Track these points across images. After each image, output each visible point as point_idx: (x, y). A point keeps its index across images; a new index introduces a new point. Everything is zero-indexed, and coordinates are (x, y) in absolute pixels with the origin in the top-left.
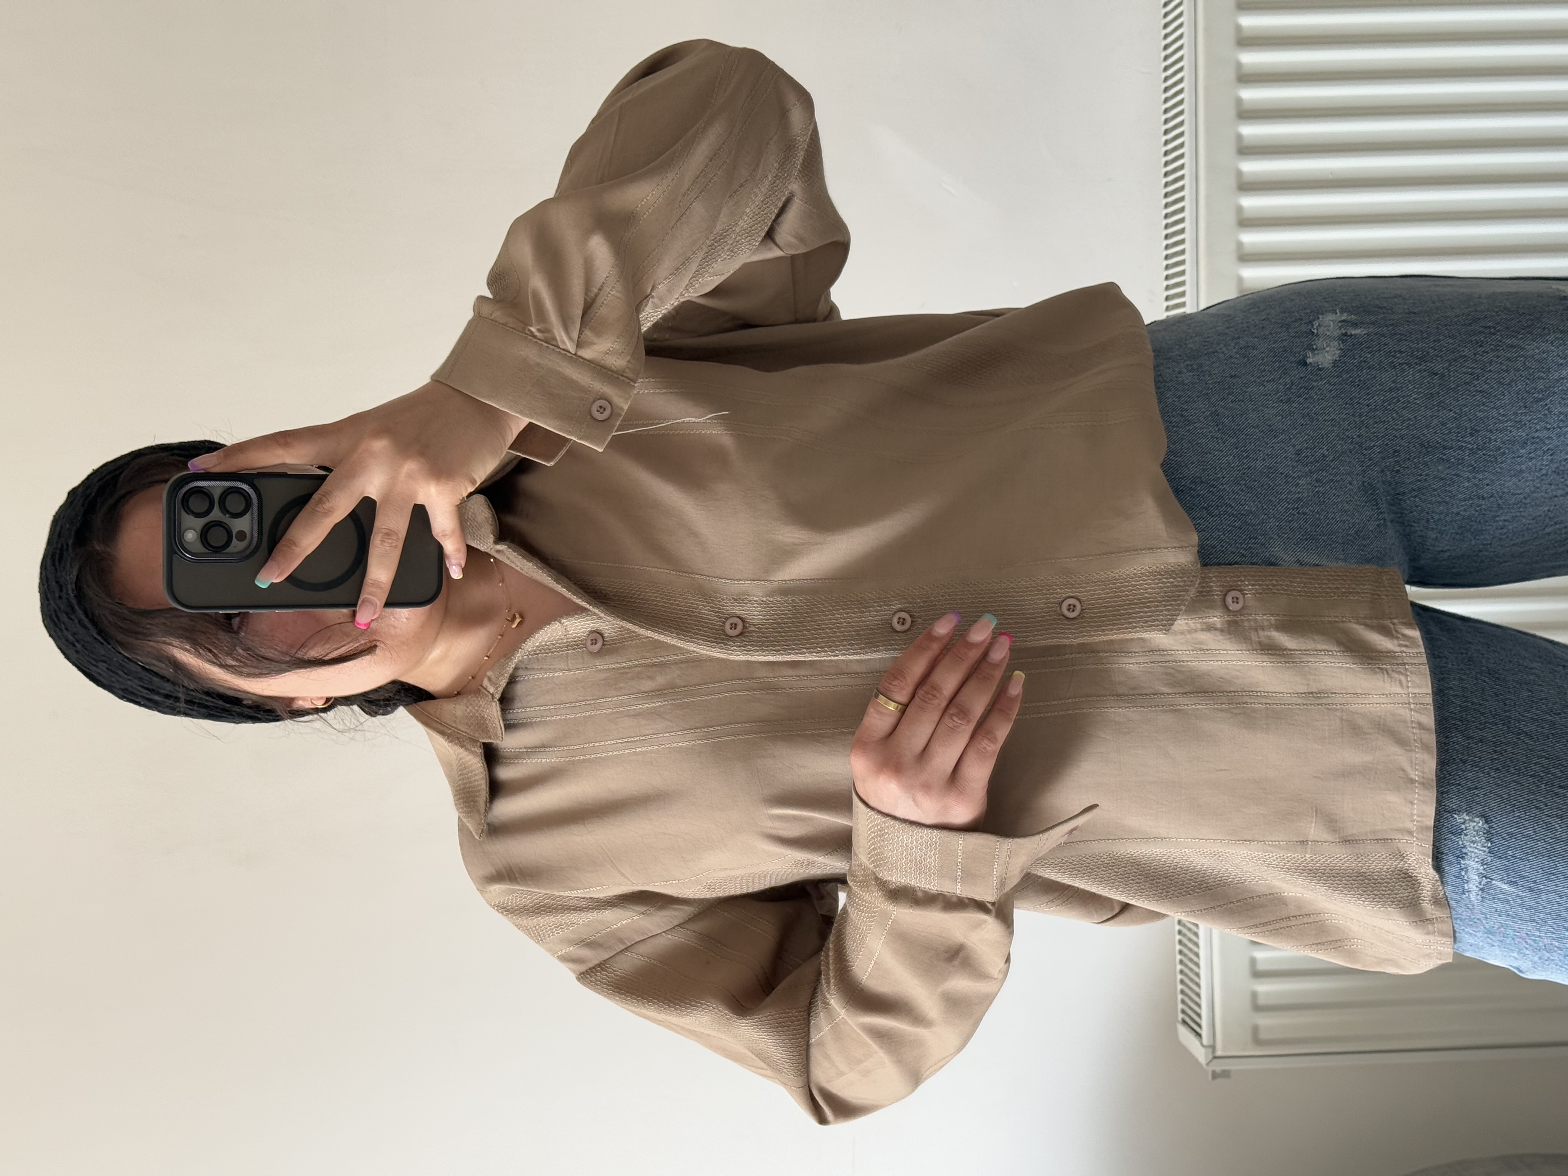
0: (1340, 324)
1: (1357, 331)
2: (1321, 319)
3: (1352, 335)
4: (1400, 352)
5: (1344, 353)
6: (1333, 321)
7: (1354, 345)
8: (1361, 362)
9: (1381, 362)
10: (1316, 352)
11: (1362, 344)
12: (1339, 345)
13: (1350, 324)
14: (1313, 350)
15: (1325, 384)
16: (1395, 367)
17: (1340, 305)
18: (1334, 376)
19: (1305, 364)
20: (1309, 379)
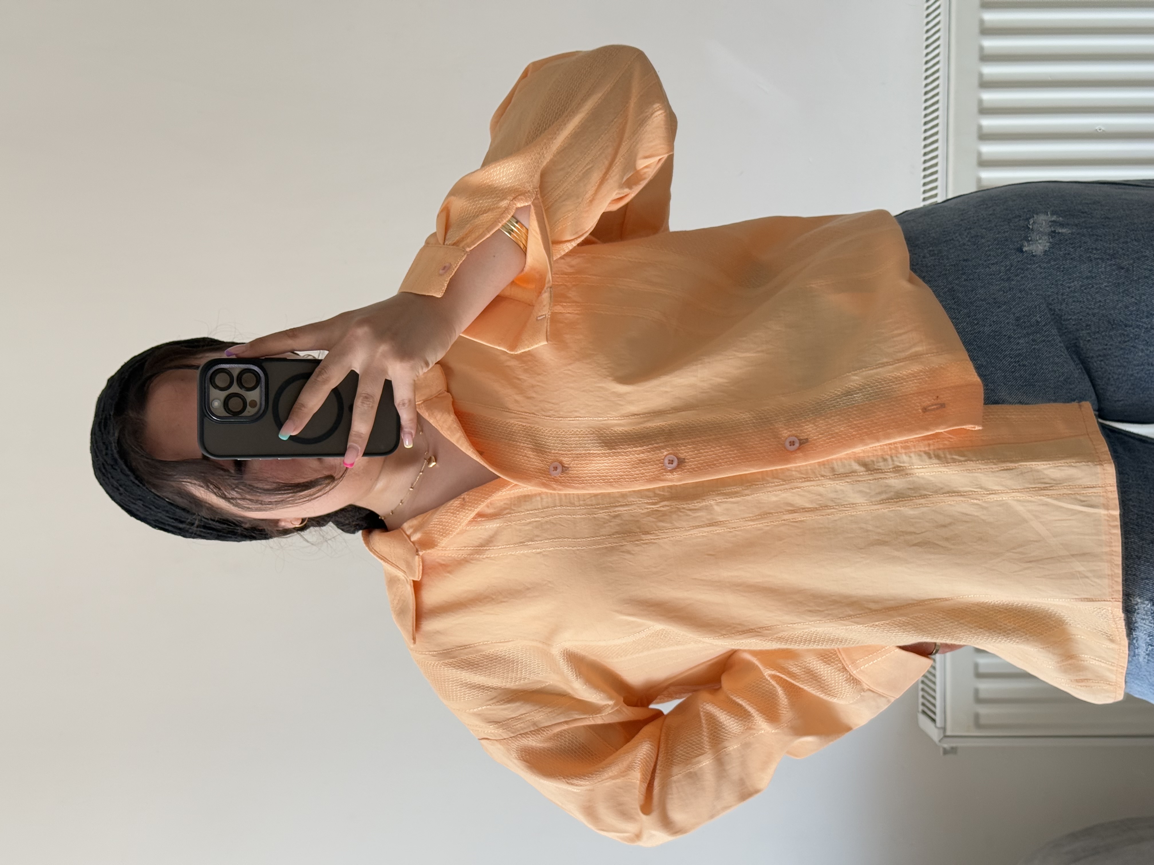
7: (1060, 240)
8: (1065, 254)
9: (1081, 255)
10: (1031, 242)
11: (1067, 240)
12: (1049, 239)
13: (1058, 224)
14: (1028, 241)
15: (1037, 267)
16: (1091, 260)
17: (1051, 209)
18: (1044, 263)
19: (1022, 251)
20: (1025, 263)
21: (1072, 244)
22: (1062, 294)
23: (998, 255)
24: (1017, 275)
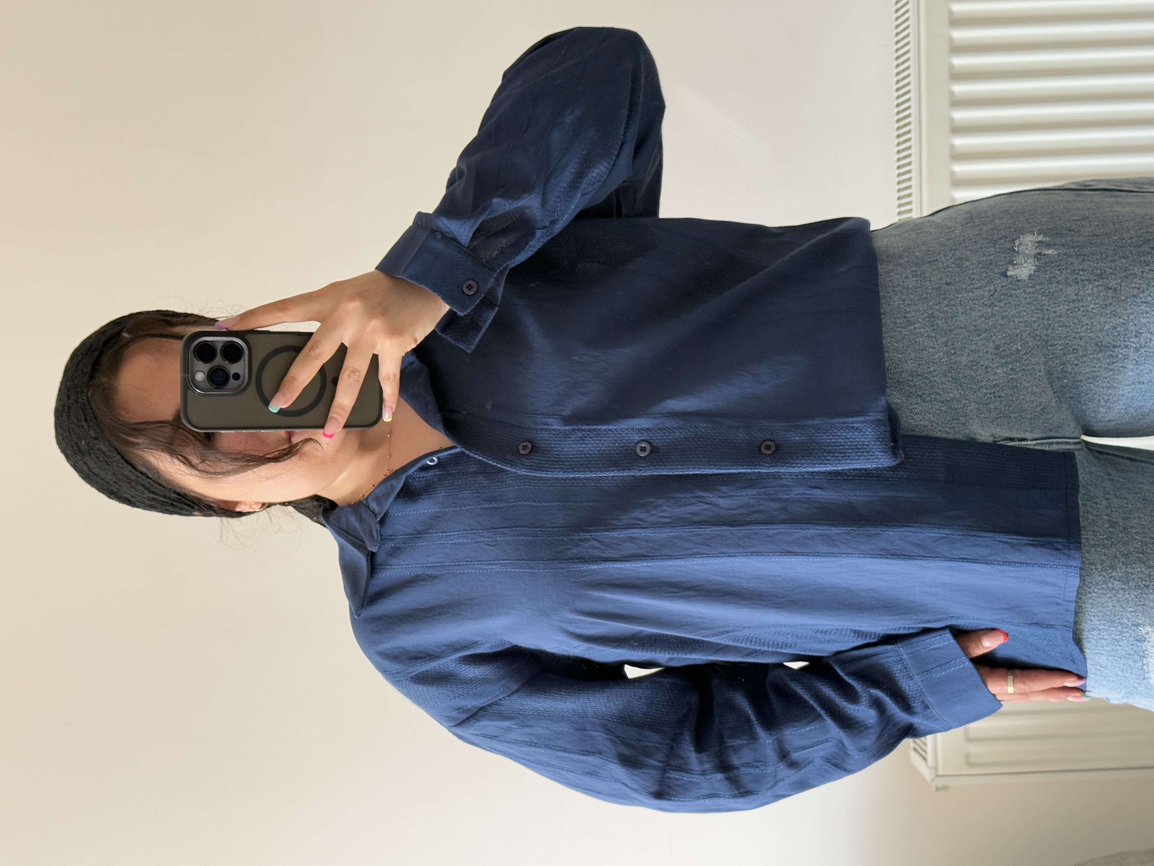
0: (1036, 245)
1: (1050, 252)
2: (1021, 239)
3: (1045, 255)
4: (1083, 270)
5: (1038, 269)
6: (1031, 241)
7: (1046, 263)
8: (1051, 277)
9: (1067, 278)
10: (1016, 266)
11: (1053, 263)
12: (1035, 261)
13: (1044, 245)
14: (1013, 265)
15: (1021, 293)
16: (1077, 283)
17: (1038, 227)
18: (1029, 287)
19: (1006, 276)
20: (1009, 288)
21: (1058, 266)
22: (1048, 319)
23: (982, 279)
24: (1000, 301)
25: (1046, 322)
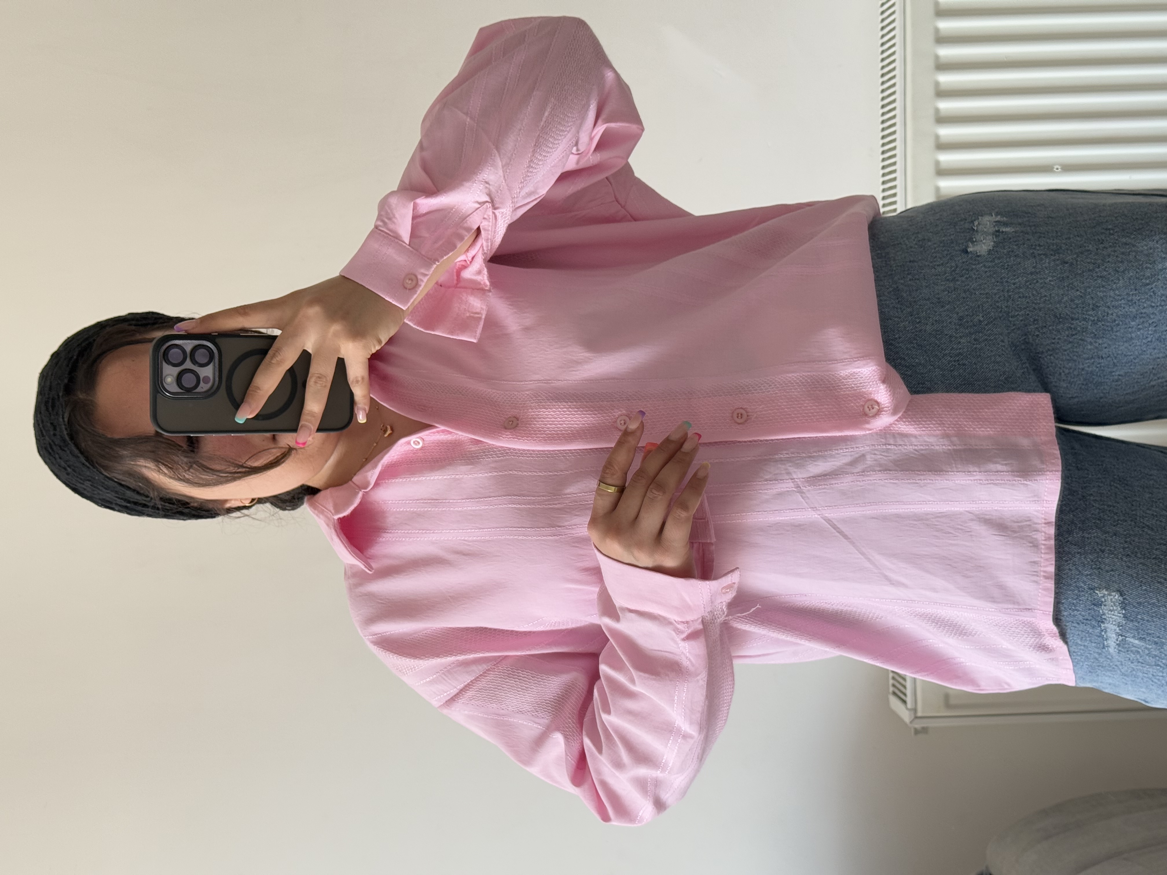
0: (994, 224)
1: (1008, 229)
2: (980, 220)
3: (1003, 232)
4: (1039, 245)
5: (997, 245)
6: (989, 221)
8: (1010, 251)
9: (1024, 252)
10: (975, 243)
11: (1010, 239)
12: (993, 238)
13: (1002, 224)
14: (973, 242)
15: (982, 267)
16: (1035, 257)
17: (996, 210)
18: (988, 261)
19: (967, 252)
20: (970, 263)
21: (1016, 242)
22: (1008, 291)
23: (944, 257)
24: (962, 276)
25: (1006, 294)
